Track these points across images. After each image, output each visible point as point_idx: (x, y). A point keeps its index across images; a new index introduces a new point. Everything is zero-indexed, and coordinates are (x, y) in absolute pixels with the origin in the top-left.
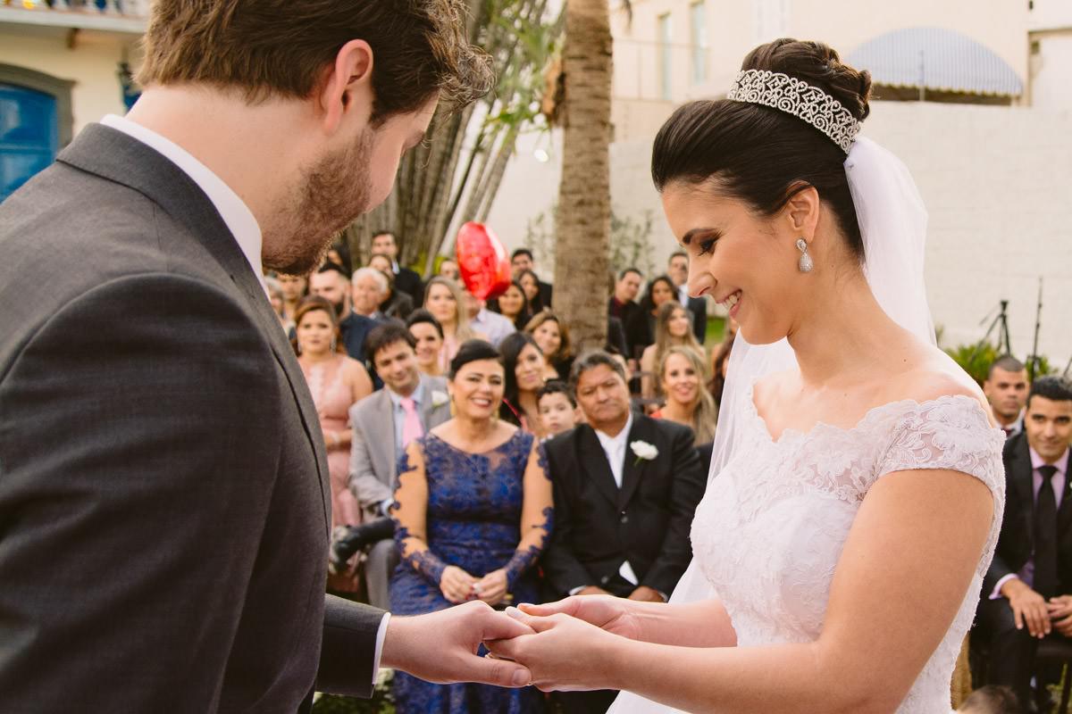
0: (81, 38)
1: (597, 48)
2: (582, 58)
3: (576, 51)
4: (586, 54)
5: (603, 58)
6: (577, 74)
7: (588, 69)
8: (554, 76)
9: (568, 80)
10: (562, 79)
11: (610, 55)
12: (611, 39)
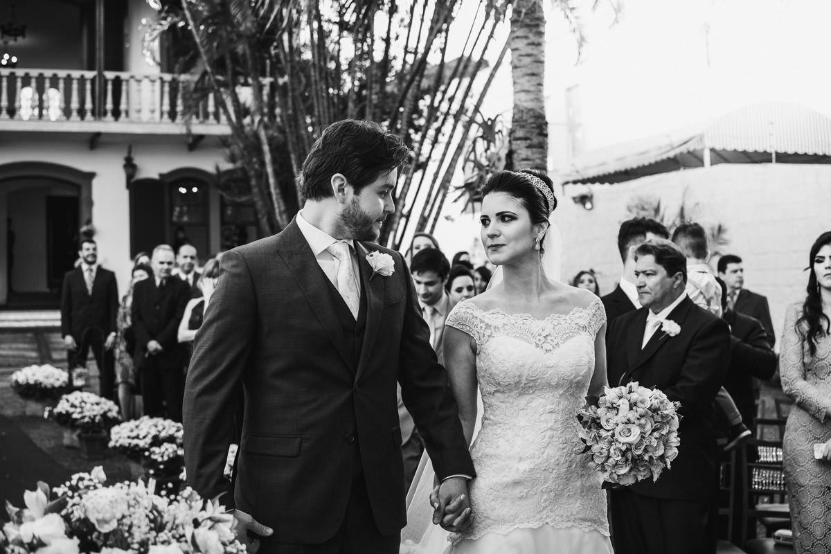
0: (102, 139)
1: (537, 131)
2: (526, 139)
3: (520, 133)
4: (528, 135)
5: (541, 139)
6: (522, 151)
7: (529, 147)
8: (503, 153)
9: (515, 156)
10: (510, 154)
11: (546, 136)
12: (546, 124)
